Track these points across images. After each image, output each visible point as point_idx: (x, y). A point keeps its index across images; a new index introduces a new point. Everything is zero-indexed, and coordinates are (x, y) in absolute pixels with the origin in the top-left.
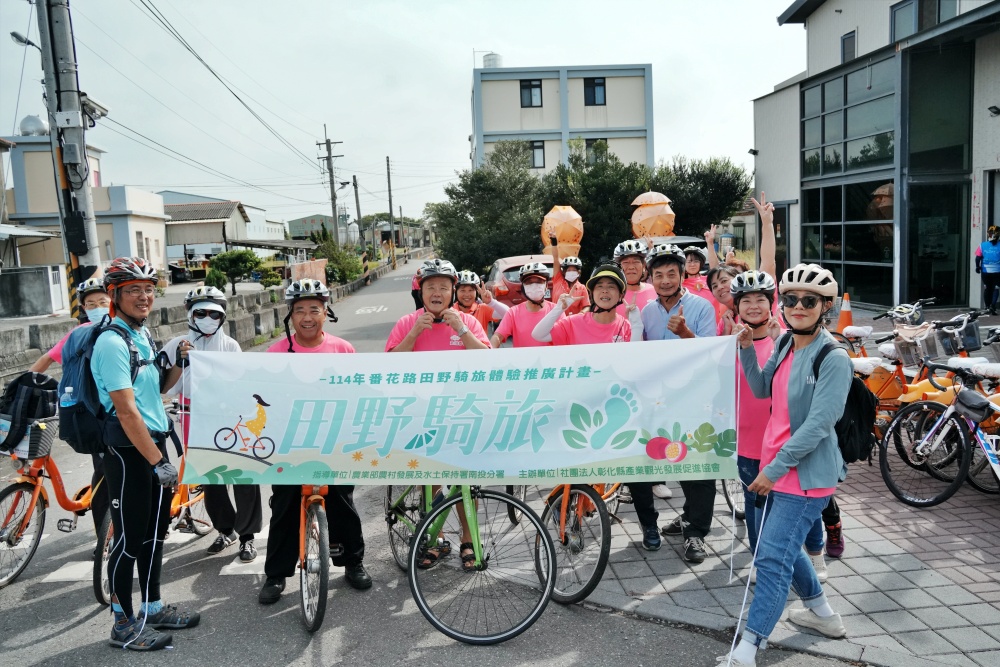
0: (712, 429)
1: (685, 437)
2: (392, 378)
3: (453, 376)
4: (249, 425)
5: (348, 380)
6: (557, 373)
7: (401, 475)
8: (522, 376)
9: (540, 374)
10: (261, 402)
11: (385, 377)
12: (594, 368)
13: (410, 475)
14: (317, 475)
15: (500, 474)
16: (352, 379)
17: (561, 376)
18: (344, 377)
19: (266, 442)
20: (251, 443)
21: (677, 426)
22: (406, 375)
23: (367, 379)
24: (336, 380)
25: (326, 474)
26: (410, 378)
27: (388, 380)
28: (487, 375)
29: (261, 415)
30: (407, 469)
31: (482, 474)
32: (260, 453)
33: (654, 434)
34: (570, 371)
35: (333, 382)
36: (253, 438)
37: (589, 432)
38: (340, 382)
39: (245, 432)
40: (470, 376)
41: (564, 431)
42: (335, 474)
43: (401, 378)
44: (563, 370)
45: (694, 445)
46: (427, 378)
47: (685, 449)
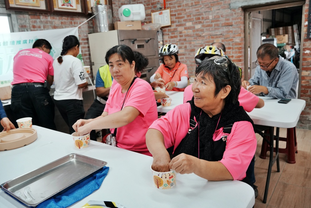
8: (15, 43)
34: (32, 41)
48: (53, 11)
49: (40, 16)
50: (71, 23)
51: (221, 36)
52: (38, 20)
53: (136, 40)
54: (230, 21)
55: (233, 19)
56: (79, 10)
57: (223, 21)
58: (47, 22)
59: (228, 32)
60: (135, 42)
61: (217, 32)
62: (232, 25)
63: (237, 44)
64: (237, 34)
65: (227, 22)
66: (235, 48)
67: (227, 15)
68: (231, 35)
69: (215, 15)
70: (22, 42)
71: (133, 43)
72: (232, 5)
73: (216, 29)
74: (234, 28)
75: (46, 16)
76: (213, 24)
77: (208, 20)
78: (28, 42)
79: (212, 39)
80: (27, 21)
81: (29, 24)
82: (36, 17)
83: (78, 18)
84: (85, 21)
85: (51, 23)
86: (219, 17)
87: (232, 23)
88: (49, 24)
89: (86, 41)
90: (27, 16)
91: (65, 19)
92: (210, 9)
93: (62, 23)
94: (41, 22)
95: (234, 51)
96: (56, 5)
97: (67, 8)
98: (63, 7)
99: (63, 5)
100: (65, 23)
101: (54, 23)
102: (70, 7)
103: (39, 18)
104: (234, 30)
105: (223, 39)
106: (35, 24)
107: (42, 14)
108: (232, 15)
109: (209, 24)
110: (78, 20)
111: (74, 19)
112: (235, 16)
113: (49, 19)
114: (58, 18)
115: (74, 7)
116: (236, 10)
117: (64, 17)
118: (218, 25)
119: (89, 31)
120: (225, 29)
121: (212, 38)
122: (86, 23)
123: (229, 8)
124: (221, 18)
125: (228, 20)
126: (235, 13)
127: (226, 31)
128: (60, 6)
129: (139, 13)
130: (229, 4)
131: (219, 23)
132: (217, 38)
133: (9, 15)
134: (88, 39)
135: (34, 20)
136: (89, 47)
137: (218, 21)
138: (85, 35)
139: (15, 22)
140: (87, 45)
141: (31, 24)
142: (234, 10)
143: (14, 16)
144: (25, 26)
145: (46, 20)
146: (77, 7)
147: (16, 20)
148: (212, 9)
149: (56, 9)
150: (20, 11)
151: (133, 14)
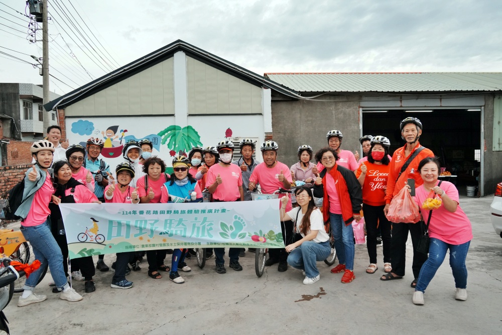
0: (273, 233)
1: (264, 235)
2: (148, 212)
3: (173, 212)
4: (92, 230)
5: (130, 213)
6: (213, 211)
7: (161, 245)
8: (200, 212)
9: (207, 211)
10: (94, 220)
11: (145, 212)
12: (227, 209)
13: (164, 245)
14: (127, 247)
15: (199, 244)
16: (132, 212)
17: (215, 212)
18: (128, 212)
19: (100, 236)
20: (94, 237)
21: (261, 232)
22: (154, 211)
23: (138, 212)
24: (125, 213)
25: (131, 247)
26: (155, 212)
27: (147, 213)
28: (186, 212)
29: (95, 225)
30: (162, 243)
31: (192, 244)
32: (100, 241)
33: (253, 234)
34: (218, 210)
35: (123, 214)
36: (95, 236)
37: (230, 232)
38: (127, 214)
39: (91, 234)
40: (180, 212)
41: (220, 233)
42: (134, 247)
43: (152, 212)
44: (215, 210)
45: (268, 238)
46: (162, 212)
47: (265, 239)
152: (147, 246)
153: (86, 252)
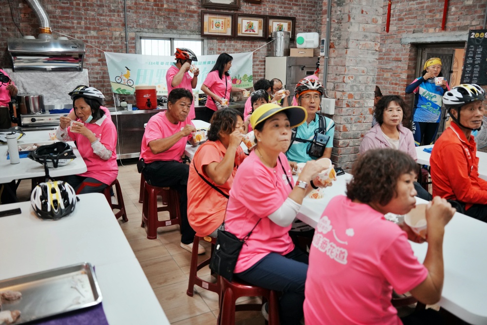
0: (247, 76)
2: (167, 63)
4: (125, 76)
8: (202, 63)
10: (128, 69)
11: (165, 63)
16: (155, 63)
18: (153, 62)
19: (130, 81)
20: (126, 81)
21: (239, 75)
23: (160, 63)
24: (151, 63)
29: (128, 73)
32: (129, 84)
39: (124, 78)
47: (241, 81)
48: (236, 36)
49: (225, 40)
50: (251, 46)
51: (391, 70)
52: (223, 44)
53: (305, 67)
54: (400, 56)
55: (402, 55)
56: (261, 34)
57: (393, 55)
58: (230, 46)
59: (397, 67)
60: (304, 68)
61: (388, 66)
62: (401, 61)
63: (403, 80)
64: (404, 71)
65: (397, 57)
66: (401, 85)
67: (398, 50)
68: (399, 71)
69: (388, 48)
70: (207, 63)
71: (303, 69)
72: (403, 41)
73: (387, 63)
74: (403, 64)
75: (230, 41)
76: (385, 57)
77: (381, 53)
78: (211, 62)
79: (382, 73)
80: (215, 45)
81: (216, 47)
82: (223, 41)
83: (258, 41)
84: (265, 44)
85: (234, 46)
86: (391, 51)
87: (401, 58)
88: (232, 47)
89: (263, 63)
90: (215, 41)
91: (246, 43)
92: (384, 42)
93: (243, 46)
94: (226, 45)
95: (400, 87)
96: (240, 31)
97: (250, 34)
98: (246, 32)
99: (247, 31)
100: (246, 46)
101: (236, 46)
102: (252, 32)
103: (225, 42)
104: (402, 65)
105: (392, 73)
106: (220, 47)
107: (227, 39)
108: (402, 50)
109: (382, 56)
110: (258, 44)
111: (255, 43)
112: (404, 52)
113: (233, 43)
114: (240, 42)
115: (256, 32)
116: (406, 46)
117: (245, 41)
118: (388, 59)
119: (267, 54)
120: (394, 64)
121: (383, 71)
122: (265, 46)
123: (401, 43)
124: (393, 53)
125: (398, 55)
126: (405, 49)
127: (395, 66)
128: (243, 32)
129: (313, 42)
130: (401, 39)
131: (390, 56)
132: (387, 72)
133: (202, 40)
134: (265, 61)
135: (220, 44)
136: (265, 69)
137: (389, 55)
138: (263, 57)
139: (205, 46)
140: (263, 67)
141: (218, 47)
142: (403, 45)
143: (206, 41)
144: (213, 49)
145: (230, 44)
146: (258, 31)
147: (206, 44)
148: (386, 42)
149: (239, 34)
150: (211, 37)
151: (306, 42)
152: (162, 92)
153: (121, 90)
